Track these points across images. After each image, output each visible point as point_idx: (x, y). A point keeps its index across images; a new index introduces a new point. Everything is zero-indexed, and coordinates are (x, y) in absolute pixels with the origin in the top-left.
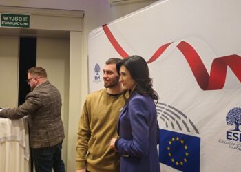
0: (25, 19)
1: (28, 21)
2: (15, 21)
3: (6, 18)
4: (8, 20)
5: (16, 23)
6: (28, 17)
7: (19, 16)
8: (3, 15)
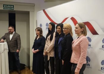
0: (12, 6)
1: (13, 7)
2: (8, 7)
3: (5, 6)
4: (6, 7)
5: (9, 8)
6: (13, 6)
7: (10, 5)
8: (4, 5)
